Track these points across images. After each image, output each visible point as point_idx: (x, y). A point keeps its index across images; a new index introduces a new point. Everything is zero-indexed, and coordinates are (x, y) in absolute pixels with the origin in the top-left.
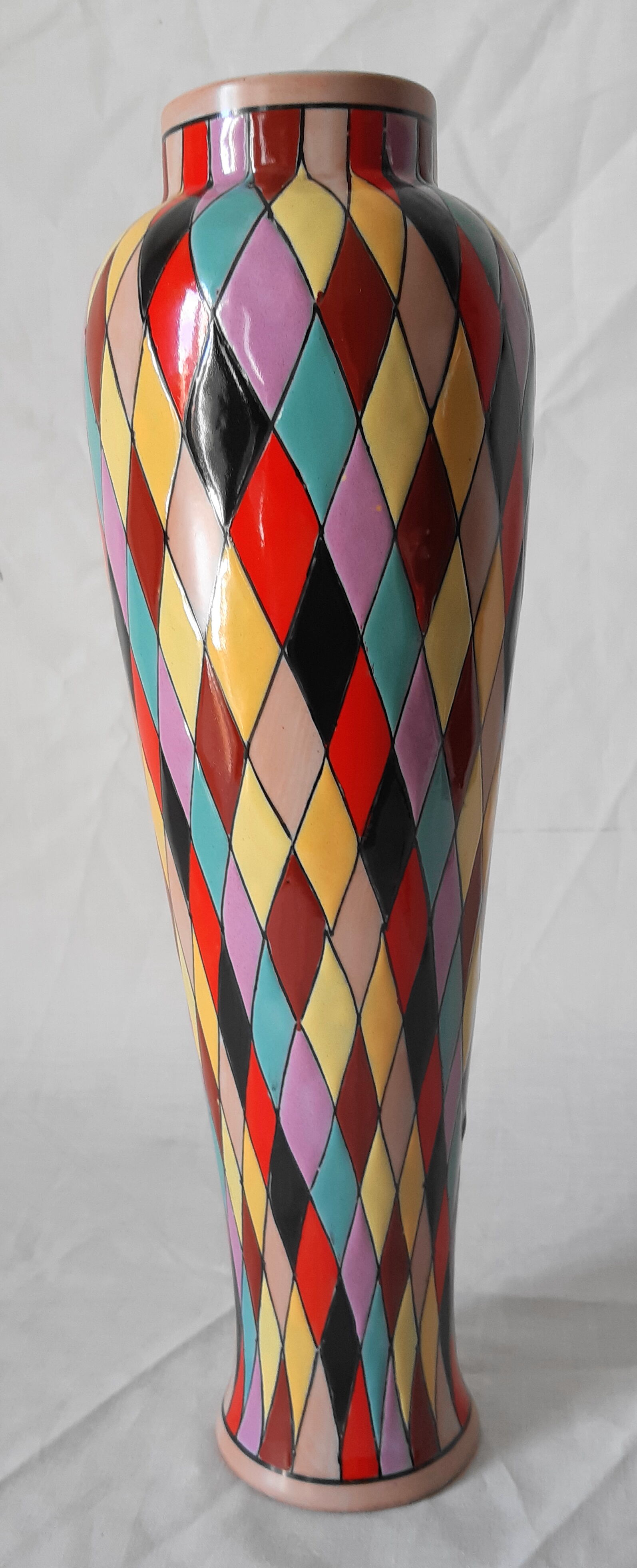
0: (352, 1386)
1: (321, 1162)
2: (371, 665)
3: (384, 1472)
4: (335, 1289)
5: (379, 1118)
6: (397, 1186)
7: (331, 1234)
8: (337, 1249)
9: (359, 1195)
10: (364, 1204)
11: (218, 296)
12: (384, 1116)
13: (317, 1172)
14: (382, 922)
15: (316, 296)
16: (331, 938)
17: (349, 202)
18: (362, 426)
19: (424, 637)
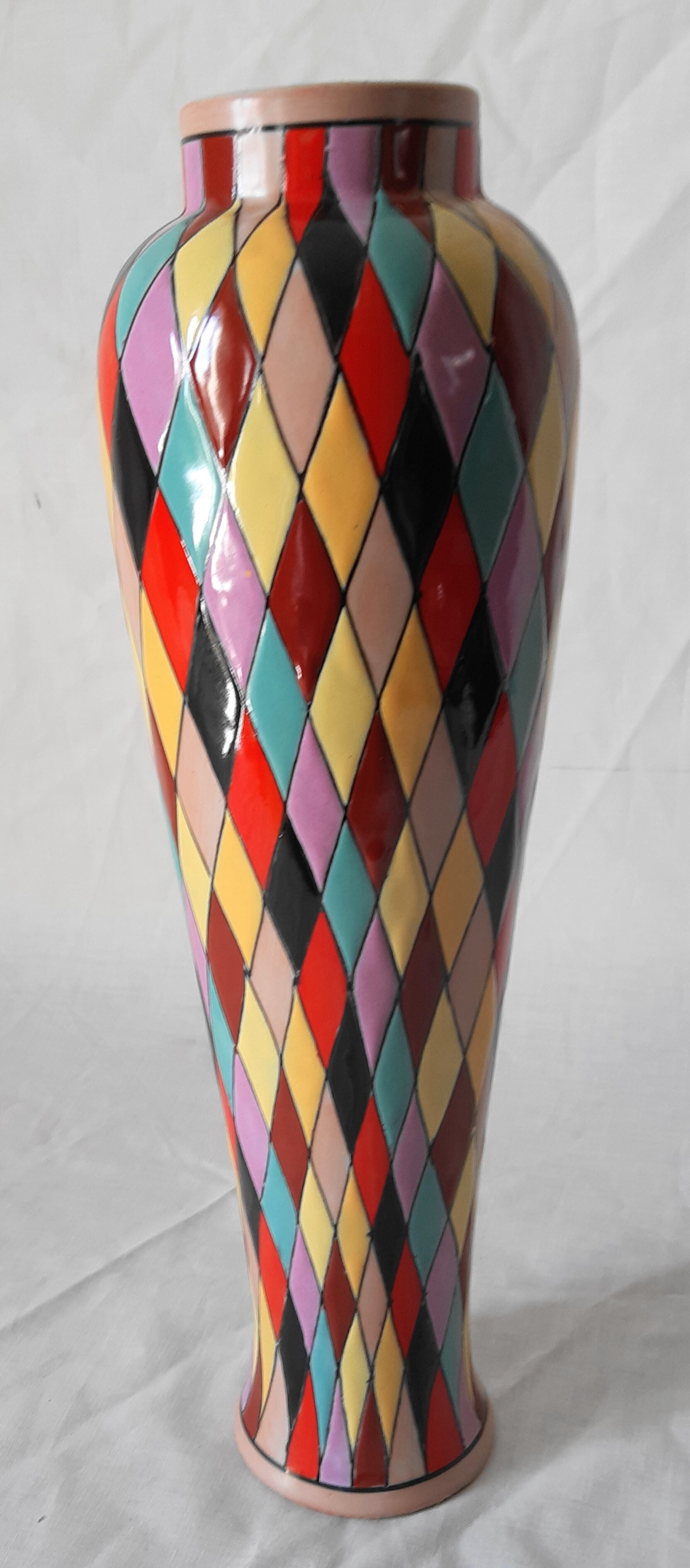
1: (266, 1177)
3: (322, 1479)
4: (285, 1299)
5: (310, 1157)
6: (335, 1227)
7: (281, 1247)
8: (285, 1264)
9: (298, 1222)
10: (303, 1231)
12: (315, 1158)
16: (250, 978)
19: (309, 707)
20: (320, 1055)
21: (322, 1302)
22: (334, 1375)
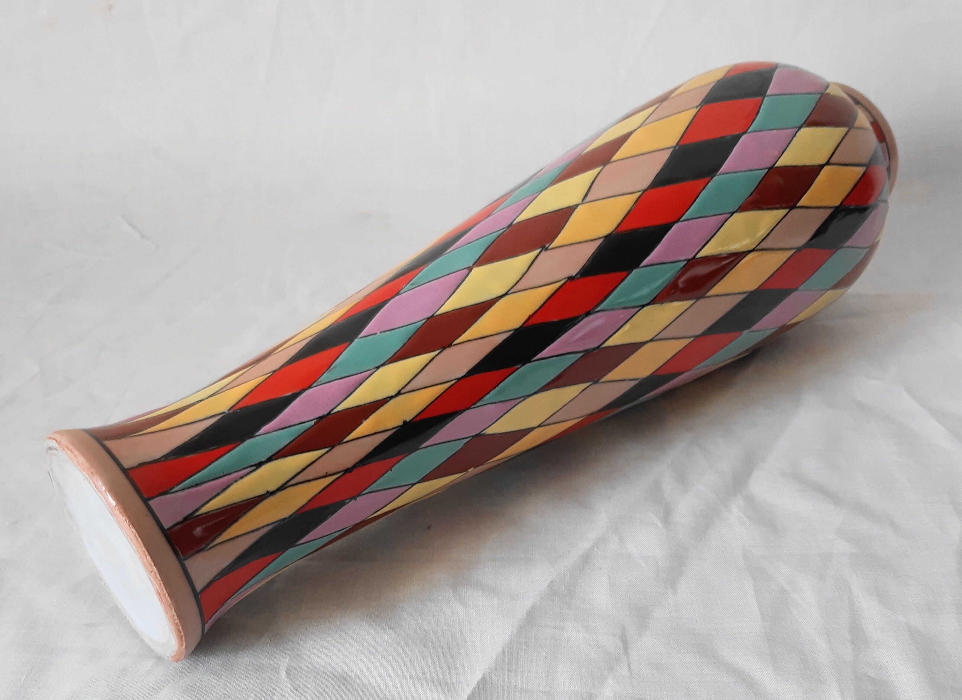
0: (214, 448)
1: (385, 332)
4: (290, 394)
5: (444, 348)
7: (335, 367)
8: (325, 377)
9: (378, 368)
10: (374, 374)
12: (447, 352)
13: (376, 334)
14: (574, 275)
16: (543, 251)
18: (800, 130)
19: (737, 212)
20: (530, 317)
21: (321, 418)
22: (257, 461)
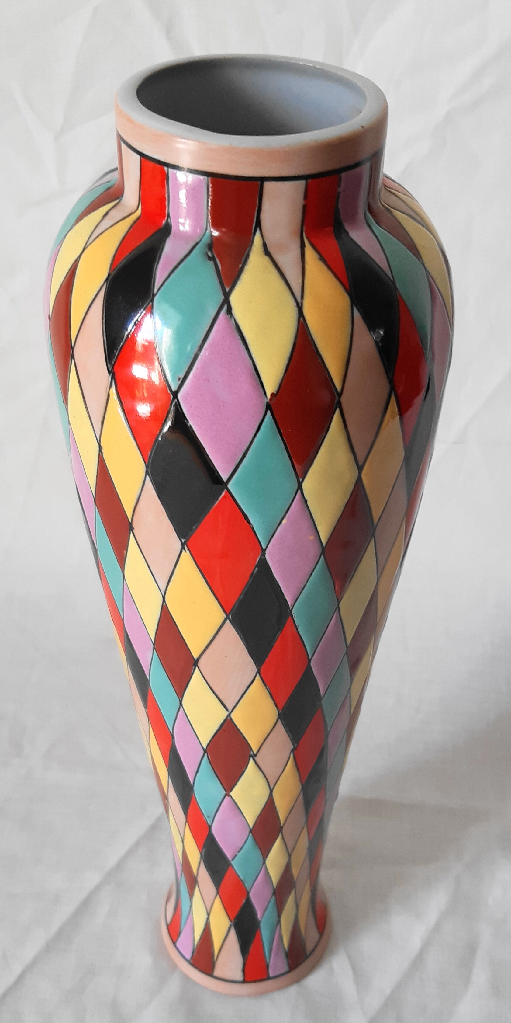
0: (253, 938)
2: (297, 625)
3: (271, 975)
4: (245, 901)
5: (281, 831)
6: (290, 855)
7: (244, 879)
8: (248, 885)
9: (264, 863)
10: (268, 867)
11: (179, 383)
12: (285, 831)
13: (237, 855)
14: (292, 747)
15: (269, 396)
16: (255, 758)
17: (302, 297)
18: (302, 489)
19: (339, 602)
